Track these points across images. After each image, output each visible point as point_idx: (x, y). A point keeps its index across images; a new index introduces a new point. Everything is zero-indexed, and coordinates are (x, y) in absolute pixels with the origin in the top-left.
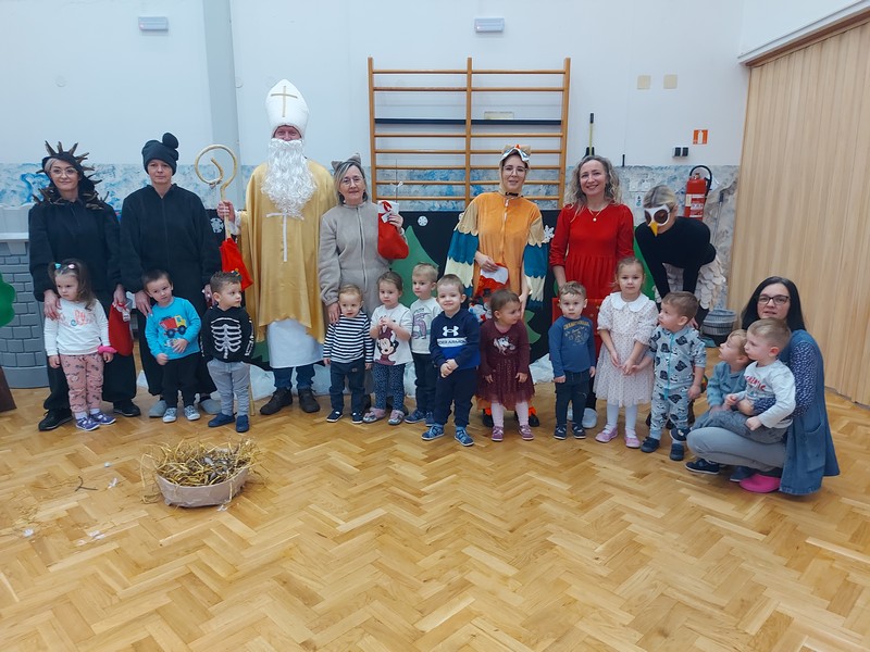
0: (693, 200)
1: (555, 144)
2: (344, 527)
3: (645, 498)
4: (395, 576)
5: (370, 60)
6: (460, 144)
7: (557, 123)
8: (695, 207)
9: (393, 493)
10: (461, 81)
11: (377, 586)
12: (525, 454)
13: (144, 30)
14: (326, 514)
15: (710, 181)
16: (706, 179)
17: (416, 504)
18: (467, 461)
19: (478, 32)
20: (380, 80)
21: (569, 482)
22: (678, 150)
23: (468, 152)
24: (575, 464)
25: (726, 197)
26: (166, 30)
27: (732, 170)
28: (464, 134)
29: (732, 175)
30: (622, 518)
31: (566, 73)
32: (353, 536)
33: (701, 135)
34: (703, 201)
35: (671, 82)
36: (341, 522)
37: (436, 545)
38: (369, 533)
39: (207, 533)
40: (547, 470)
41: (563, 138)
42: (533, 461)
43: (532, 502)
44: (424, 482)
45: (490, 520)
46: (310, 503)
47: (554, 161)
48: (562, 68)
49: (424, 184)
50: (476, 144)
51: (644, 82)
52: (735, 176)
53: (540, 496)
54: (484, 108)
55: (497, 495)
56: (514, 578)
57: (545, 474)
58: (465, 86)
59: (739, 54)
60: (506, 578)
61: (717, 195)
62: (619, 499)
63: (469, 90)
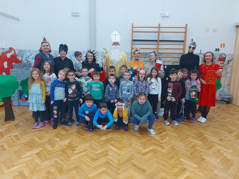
0: (220, 63)
1: (182, 47)
2: (144, 151)
3: (225, 146)
4: (164, 165)
5: (133, 24)
6: (155, 47)
7: (183, 41)
8: (221, 65)
9: (153, 142)
10: (157, 30)
11: (160, 168)
12: (186, 133)
13: (73, 16)
14: (137, 147)
15: (225, 58)
16: (224, 57)
17: (161, 146)
18: (170, 134)
19: (162, 17)
20: (135, 30)
21: (201, 141)
22: (216, 49)
23: (158, 49)
24: (201, 136)
25: (229, 62)
26: (79, 16)
27: (231, 55)
28: (157, 44)
29: (231, 56)
30: (221, 152)
31: (186, 28)
32: (147, 154)
33: (223, 45)
34: (223, 63)
35: (215, 31)
36: (143, 150)
37: (172, 158)
38: (151, 153)
39: (107, 151)
40: (194, 138)
41: (184, 45)
42: (189, 135)
43: (194, 147)
44: (161, 140)
45: (184, 151)
46: (131, 144)
47: (181, 51)
48: (184, 27)
49: (144, 57)
50: (160, 47)
51: (207, 30)
52: (232, 57)
53: (195, 145)
54: (163, 37)
55: (183, 144)
56: (197, 168)
57: (194, 139)
58: (157, 31)
59: (234, 23)
60: (195, 168)
61: (227, 62)
62: (217, 147)
63: (159, 32)
